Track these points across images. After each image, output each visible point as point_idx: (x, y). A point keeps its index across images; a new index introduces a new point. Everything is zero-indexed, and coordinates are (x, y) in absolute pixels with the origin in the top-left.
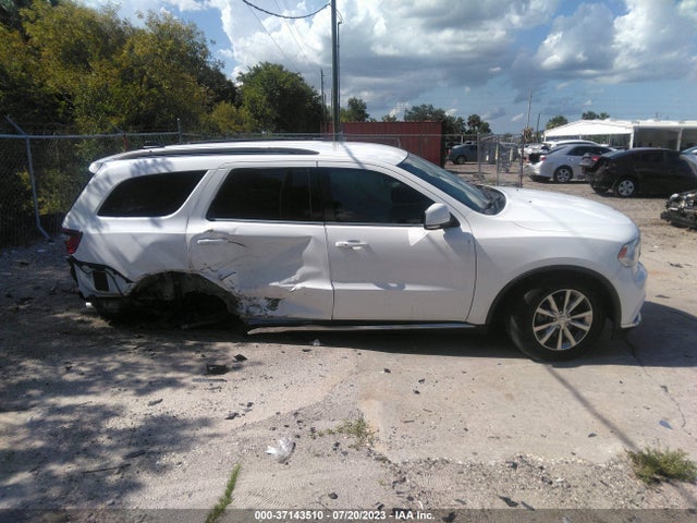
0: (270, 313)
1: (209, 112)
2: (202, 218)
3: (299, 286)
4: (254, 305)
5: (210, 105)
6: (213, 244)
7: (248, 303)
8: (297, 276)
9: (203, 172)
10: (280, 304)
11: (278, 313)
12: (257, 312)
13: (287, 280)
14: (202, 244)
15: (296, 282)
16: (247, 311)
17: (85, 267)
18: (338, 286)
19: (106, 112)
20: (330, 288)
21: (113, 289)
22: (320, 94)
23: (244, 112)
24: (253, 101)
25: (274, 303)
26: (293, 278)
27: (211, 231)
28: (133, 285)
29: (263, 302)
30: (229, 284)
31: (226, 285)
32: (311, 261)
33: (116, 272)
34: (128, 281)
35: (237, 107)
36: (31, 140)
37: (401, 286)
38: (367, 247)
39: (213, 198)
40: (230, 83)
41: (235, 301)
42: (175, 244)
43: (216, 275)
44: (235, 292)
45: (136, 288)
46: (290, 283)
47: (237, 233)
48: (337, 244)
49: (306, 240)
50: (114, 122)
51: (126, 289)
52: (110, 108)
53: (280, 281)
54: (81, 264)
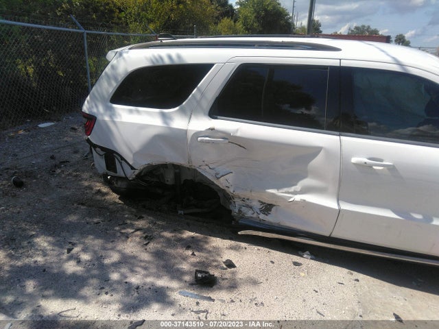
0: (262, 216)
1: (216, 23)
2: (205, 114)
3: (298, 198)
4: (247, 206)
5: (217, 18)
6: (213, 142)
7: (241, 203)
8: (298, 187)
9: (210, 66)
10: (273, 209)
11: (271, 218)
12: (249, 213)
13: (285, 190)
14: (202, 142)
15: (295, 193)
16: (240, 211)
17: (98, 149)
18: (345, 206)
19: (147, 19)
20: (336, 207)
21: (120, 173)
22: (291, 15)
23: (239, 25)
24: (246, 18)
25: (267, 208)
26: (292, 189)
27: (212, 129)
28: (137, 172)
29: (256, 205)
30: (225, 183)
31: (221, 183)
32: (317, 175)
33: (123, 159)
34: (132, 168)
35: (235, 22)
36: (88, 34)
37: (428, 219)
38: (392, 169)
39: (217, 95)
40: (231, 6)
41: (228, 198)
42: (176, 138)
43: (213, 172)
44: (231, 190)
45: (140, 173)
46: (289, 193)
47: (239, 134)
48: (354, 160)
49: (315, 151)
50: (151, 27)
51: (131, 175)
52: (150, 16)
53: (278, 188)
54: (95, 146)
